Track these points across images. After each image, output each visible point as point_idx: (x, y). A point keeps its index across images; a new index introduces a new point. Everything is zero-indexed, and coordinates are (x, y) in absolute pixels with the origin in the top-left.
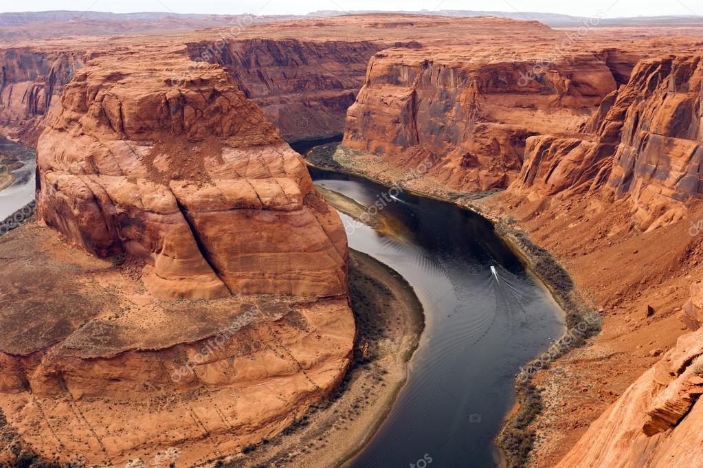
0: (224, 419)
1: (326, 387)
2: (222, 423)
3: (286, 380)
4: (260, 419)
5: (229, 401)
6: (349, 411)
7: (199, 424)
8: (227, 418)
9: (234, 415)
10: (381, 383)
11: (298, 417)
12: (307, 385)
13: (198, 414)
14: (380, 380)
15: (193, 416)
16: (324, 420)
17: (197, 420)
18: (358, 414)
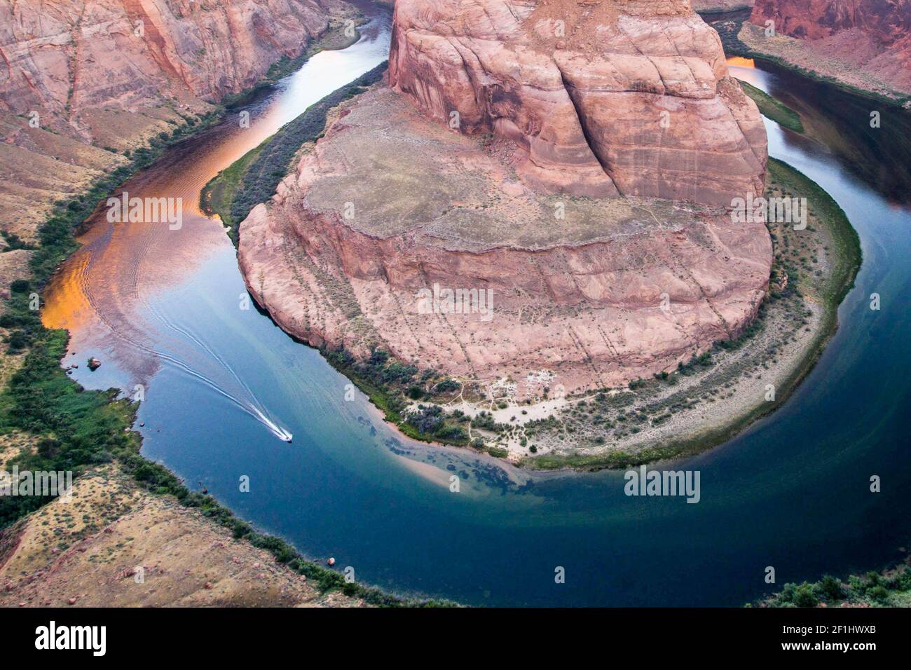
0: (609, 345)
1: (735, 322)
2: (606, 348)
3: (685, 307)
4: (653, 350)
5: (615, 323)
6: (763, 357)
7: (580, 346)
8: (613, 344)
9: (622, 342)
10: (805, 327)
11: (698, 355)
12: (712, 317)
13: (578, 333)
14: (804, 323)
15: (573, 335)
16: (731, 363)
17: (577, 341)
18: (775, 362)
